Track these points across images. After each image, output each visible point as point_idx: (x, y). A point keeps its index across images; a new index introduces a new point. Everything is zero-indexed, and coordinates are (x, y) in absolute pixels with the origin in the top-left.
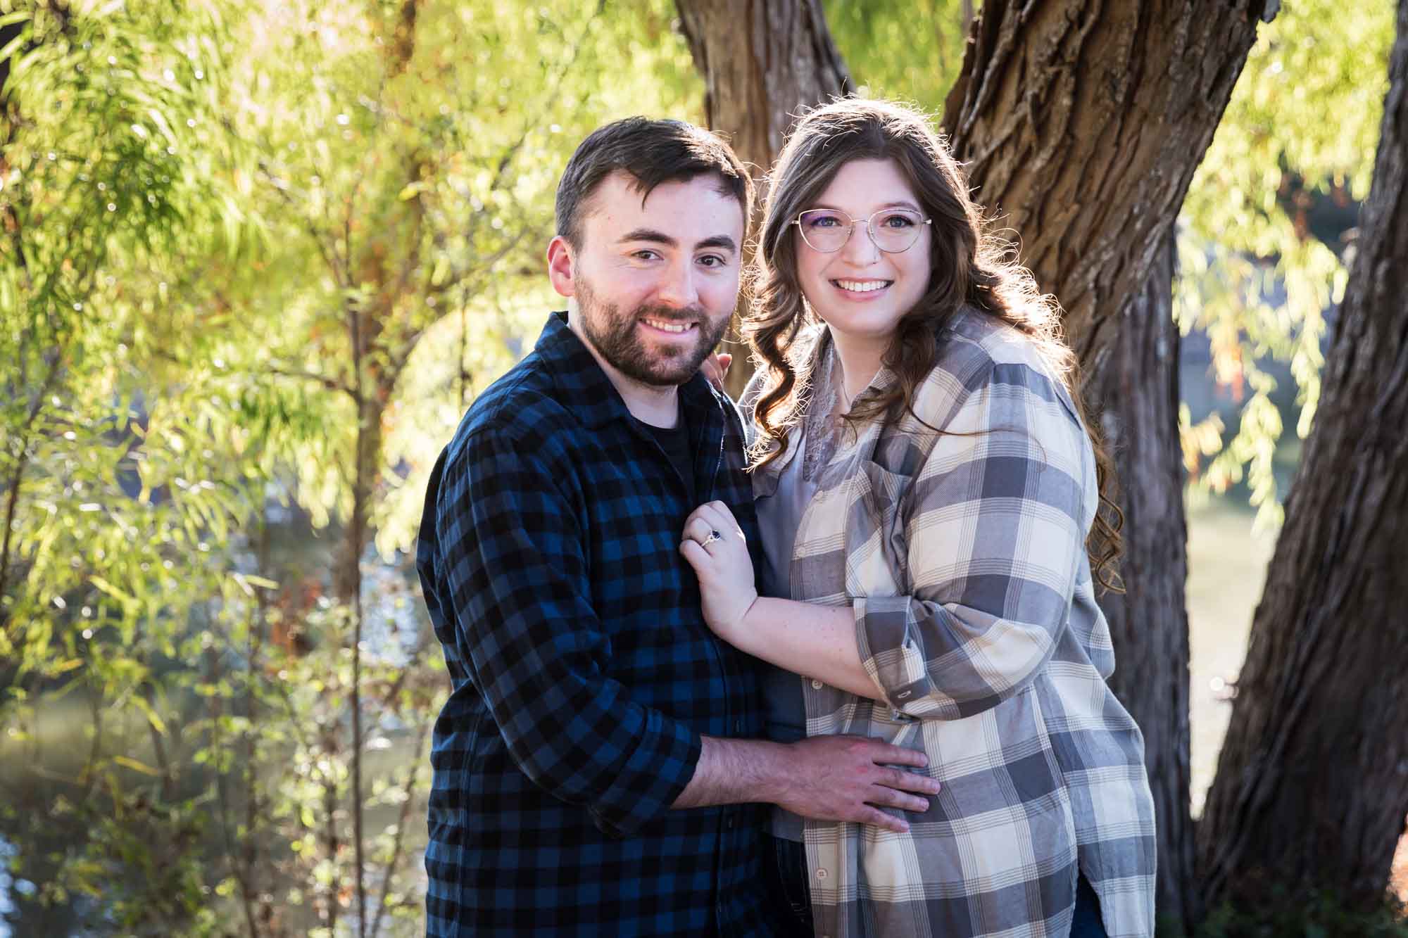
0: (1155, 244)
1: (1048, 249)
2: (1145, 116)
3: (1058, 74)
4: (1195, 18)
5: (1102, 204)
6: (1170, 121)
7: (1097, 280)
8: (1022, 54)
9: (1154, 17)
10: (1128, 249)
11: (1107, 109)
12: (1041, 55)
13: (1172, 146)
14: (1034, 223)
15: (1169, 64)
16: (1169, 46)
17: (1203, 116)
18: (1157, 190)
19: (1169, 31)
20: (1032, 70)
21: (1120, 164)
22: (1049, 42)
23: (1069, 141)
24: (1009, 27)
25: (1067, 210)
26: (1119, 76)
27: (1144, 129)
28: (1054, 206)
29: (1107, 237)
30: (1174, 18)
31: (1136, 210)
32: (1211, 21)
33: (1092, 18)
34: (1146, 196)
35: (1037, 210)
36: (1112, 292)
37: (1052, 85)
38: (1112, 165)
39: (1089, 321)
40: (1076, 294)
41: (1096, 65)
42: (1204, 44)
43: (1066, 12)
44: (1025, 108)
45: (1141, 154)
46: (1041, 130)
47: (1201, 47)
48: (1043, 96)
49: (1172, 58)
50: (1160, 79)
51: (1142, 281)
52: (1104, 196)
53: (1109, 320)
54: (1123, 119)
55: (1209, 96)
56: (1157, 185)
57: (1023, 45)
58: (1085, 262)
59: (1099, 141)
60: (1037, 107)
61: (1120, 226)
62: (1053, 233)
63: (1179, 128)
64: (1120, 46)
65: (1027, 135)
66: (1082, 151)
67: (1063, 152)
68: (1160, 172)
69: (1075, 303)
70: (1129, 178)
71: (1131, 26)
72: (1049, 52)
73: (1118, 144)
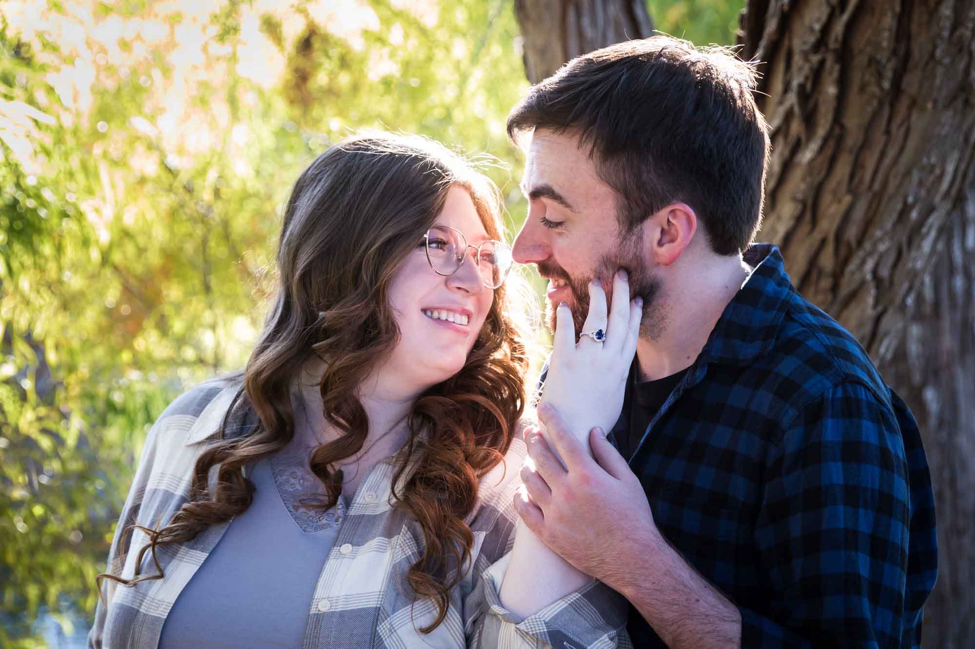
0: (932, 234)
1: (823, 242)
2: (914, 103)
3: (822, 63)
5: (875, 195)
6: (940, 105)
7: (875, 272)
8: (786, 43)
10: (904, 239)
11: (873, 96)
12: (805, 43)
13: (944, 132)
14: (808, 216)
15: (935, 47)
16: (935, 29)
18: (932, 178)
19: (933, 14)
20: (797, 60)
21: (892, 153)
22: (812, 30)
23: (837, 131)
24: (773, 16)
25: (840, 201)
26: (884, 61)
27: (914, 117)
28: (827, 198)
29: (882, 228)
31: (910, 200)
34: (921, 183)
35: (810, 202)
36: (891, 283)
37: (817, 75)
38: (883, 154)
39: (870, 312)
40: (853, 286)
41: (861, 51)
44: (792, 99)
45: (912, 143)
46: (810, 120)
47: (968, 28)
48: (809, 86)
49: (939, 42)
50: (927, 64)
51: (924, 270)
52: (877, 186)
53: (891, 311)
54: (892, 106)
56: (930, 173)
57: (787, 35)
58: (861, 253)
59: (868, 129)
60: (804, 96)
61: (895, 216)
62: (828, 225)
63: (950, 113)
64: (883, 30)
65: (796, 127)
66: (852, 140)
67: (831, 143)
68: (933, 160)
69: (853, 296)
70: (901, 168)
71: (893, 10)
72: (812, 39)
73: (888, 132)
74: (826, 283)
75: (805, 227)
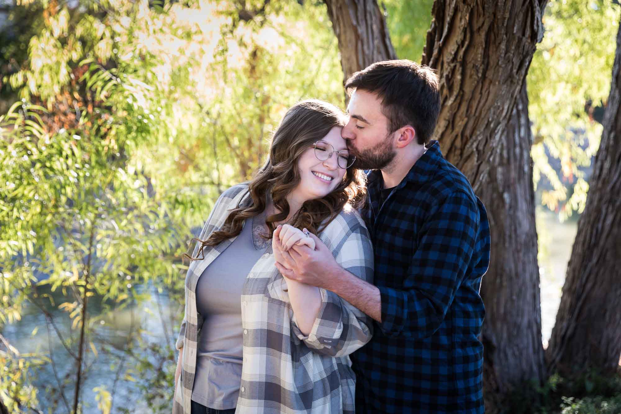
0: (500, 133)
1: (457, 136)
2: (491, 82)
3: (455, 66)
4: (508, 41)
5: (476, 118)
6: (501, 83)
7: (477, 148)
8: (441, 59)
9: (491, 42)
10: (489, 135)
11: (475, 79)
12: (448, 59)
13: (503, 93)
14: (450, 126)
15: (499, 61)
16: (498, 53)
17: (515, 81)
18: (499, 111)
19: (498, 47)
20: (446, 65)
21: (483, 101)
22: (451, 54)
23: (461, 93)
24: (436, 48)
25: (463, 120)
26: (479, 66)
27: (491, 87)
28: (458, 119)
29: (479, 131)
30: (499, 42)
31: (490, 120)
32: (515, 42)
33: (467, 43)
34: (494, 113)
35: (451, 121)
36: (484, 152)
38: (479, 102)
39: (476, 163)
40: (469, 153)
41: (470, 62)
42: (512, 52)
43: (457, 41)
44: (444, 80)
45: (491, 97)
46: (451, 89)
47: (511, 53)
48: (450, 75)
49: (500, 58)
50: (496, 67)
52: (477, 114)
53: (484, 163)
54: (482, 83)
55: (517, 72)
56: (498, 109)
57: (442, 55)
58: (471, 141)
59: (473, 92)
60: (448, 80)
61: (484, 126)
62: (458, 129)
63: (505, 86)
64: (478, 54)
65: (445, 91)
66: (467, 96)
67: (459, 98)
68: (499, 104)
69: (469, 157)
70: (487, 107)
71: (482, 46)
72: (451, 58)
73: (481, 93)
74: (458, 152)
75: (449, 131)
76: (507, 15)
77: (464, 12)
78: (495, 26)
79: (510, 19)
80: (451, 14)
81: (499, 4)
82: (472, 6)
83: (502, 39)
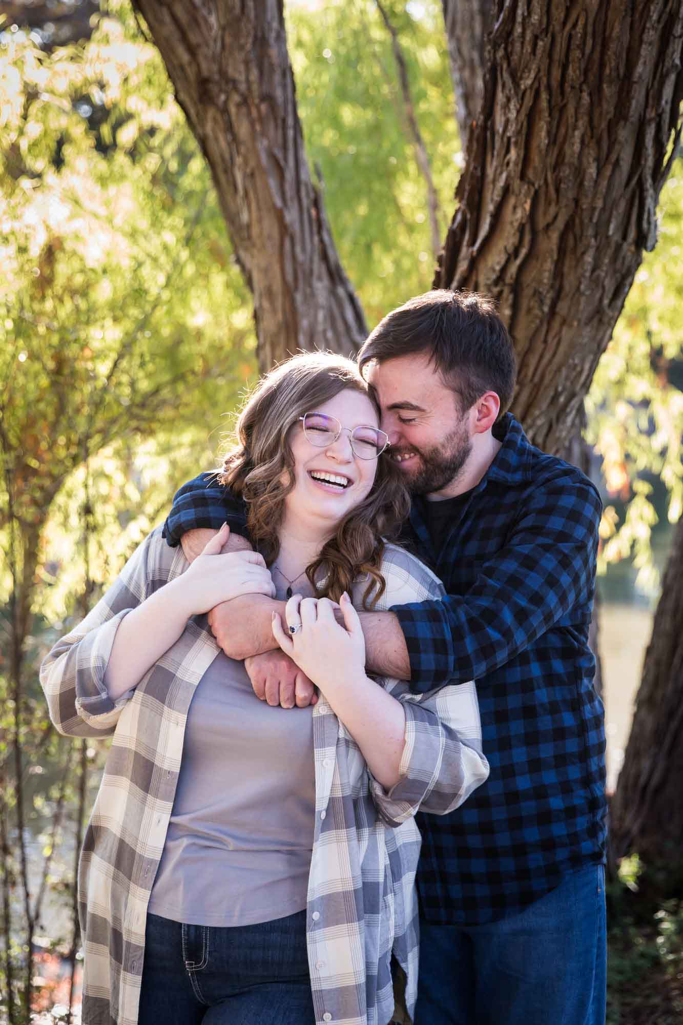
0: (572, 414)
3: (500, 293)
4: (598, 248)
5: (535, 385)
6: (582, 323)
8: (474, 278)
9: (569, 249)
10: (554, 416)
11: (536, 316)
12: (488, 279)
13: (583, 342)
15: (580, 283)
16: (580, 271)
17: (606, 320)
18: (574, 374)
19: (579, 260)
21: (547, 356)
22: (494, 270)
24: (464, 259)
26: (544, 293)
27: (564, 331)
29: (539, 408)
30: (583, 250)
31: (560, 389)
32: (610, 252)
33: (524, 252)
34: (567, 378)
41: (528, 286)
42: (605, 268)
43: (505, 248)
45: (562, 349)
47: (602, 271)
49: (583, 280)
50: (574, 295)
51: (566, 439)
52: (536, 379)
54: (549, 324)
55: (610, 305)
56: (574, 369)
57: (475, 272)
59: (532, 340)
61: (548, 400)
63: (588, 329)
64: (545, 271)
70: (554, 365)
71: (552, 257)
72: (493, 277)
73: (545, 341)
76: (599, 204)
77: (522, 196)
78: (577, 221)
79: (603, 209)
80: (497, 198)
81: (586, 183)
82: (536, 186)
83: (588, 247)
